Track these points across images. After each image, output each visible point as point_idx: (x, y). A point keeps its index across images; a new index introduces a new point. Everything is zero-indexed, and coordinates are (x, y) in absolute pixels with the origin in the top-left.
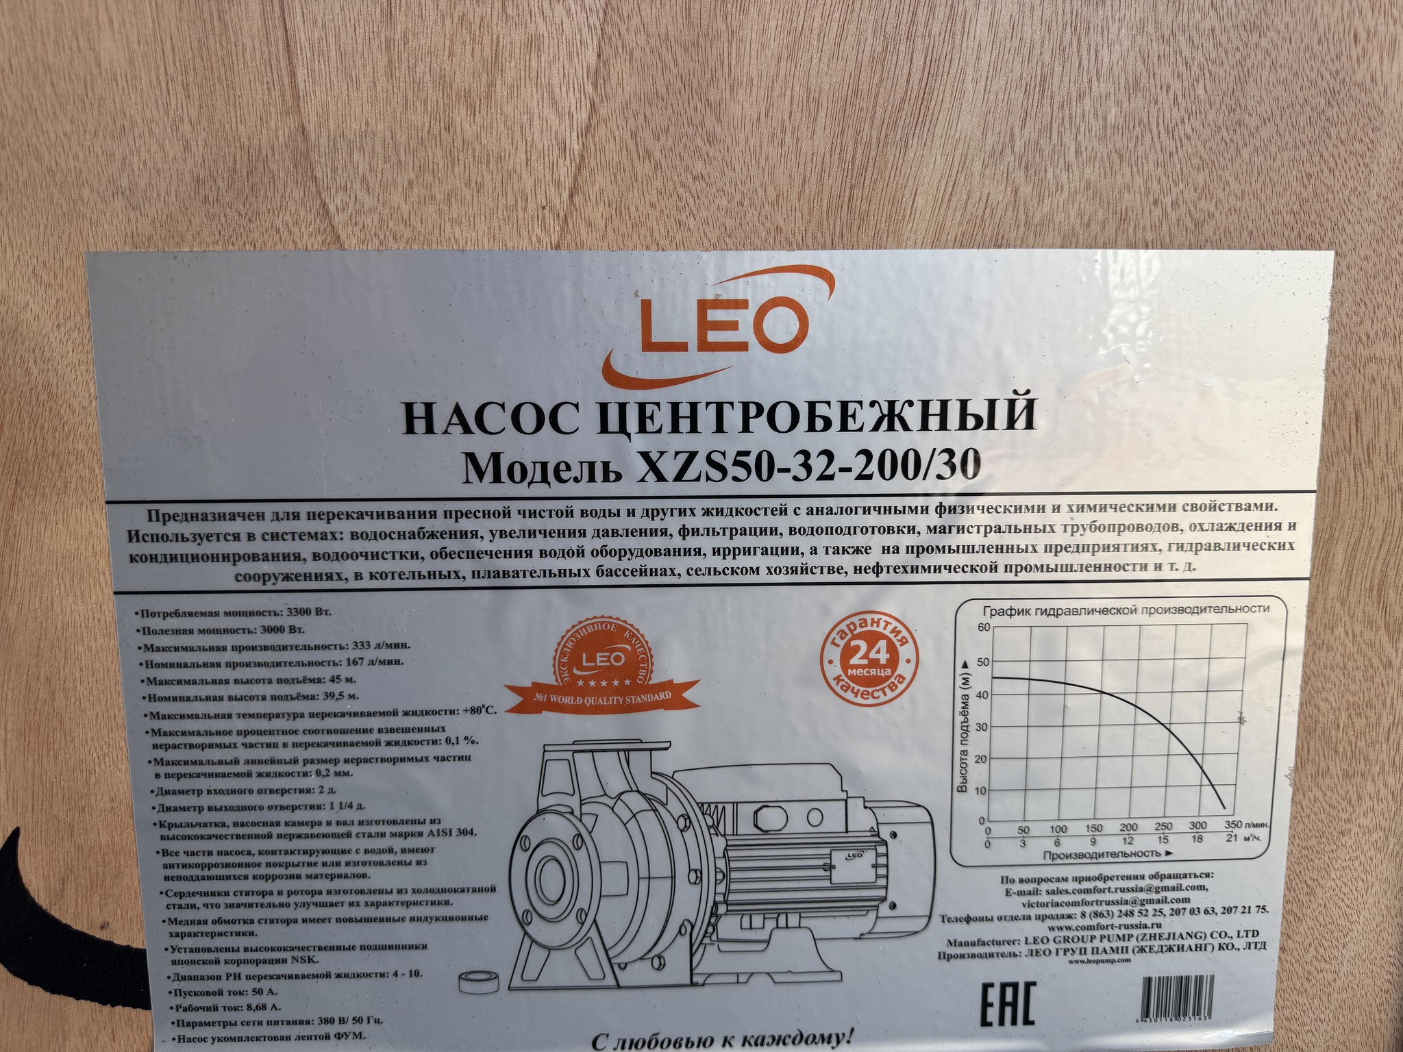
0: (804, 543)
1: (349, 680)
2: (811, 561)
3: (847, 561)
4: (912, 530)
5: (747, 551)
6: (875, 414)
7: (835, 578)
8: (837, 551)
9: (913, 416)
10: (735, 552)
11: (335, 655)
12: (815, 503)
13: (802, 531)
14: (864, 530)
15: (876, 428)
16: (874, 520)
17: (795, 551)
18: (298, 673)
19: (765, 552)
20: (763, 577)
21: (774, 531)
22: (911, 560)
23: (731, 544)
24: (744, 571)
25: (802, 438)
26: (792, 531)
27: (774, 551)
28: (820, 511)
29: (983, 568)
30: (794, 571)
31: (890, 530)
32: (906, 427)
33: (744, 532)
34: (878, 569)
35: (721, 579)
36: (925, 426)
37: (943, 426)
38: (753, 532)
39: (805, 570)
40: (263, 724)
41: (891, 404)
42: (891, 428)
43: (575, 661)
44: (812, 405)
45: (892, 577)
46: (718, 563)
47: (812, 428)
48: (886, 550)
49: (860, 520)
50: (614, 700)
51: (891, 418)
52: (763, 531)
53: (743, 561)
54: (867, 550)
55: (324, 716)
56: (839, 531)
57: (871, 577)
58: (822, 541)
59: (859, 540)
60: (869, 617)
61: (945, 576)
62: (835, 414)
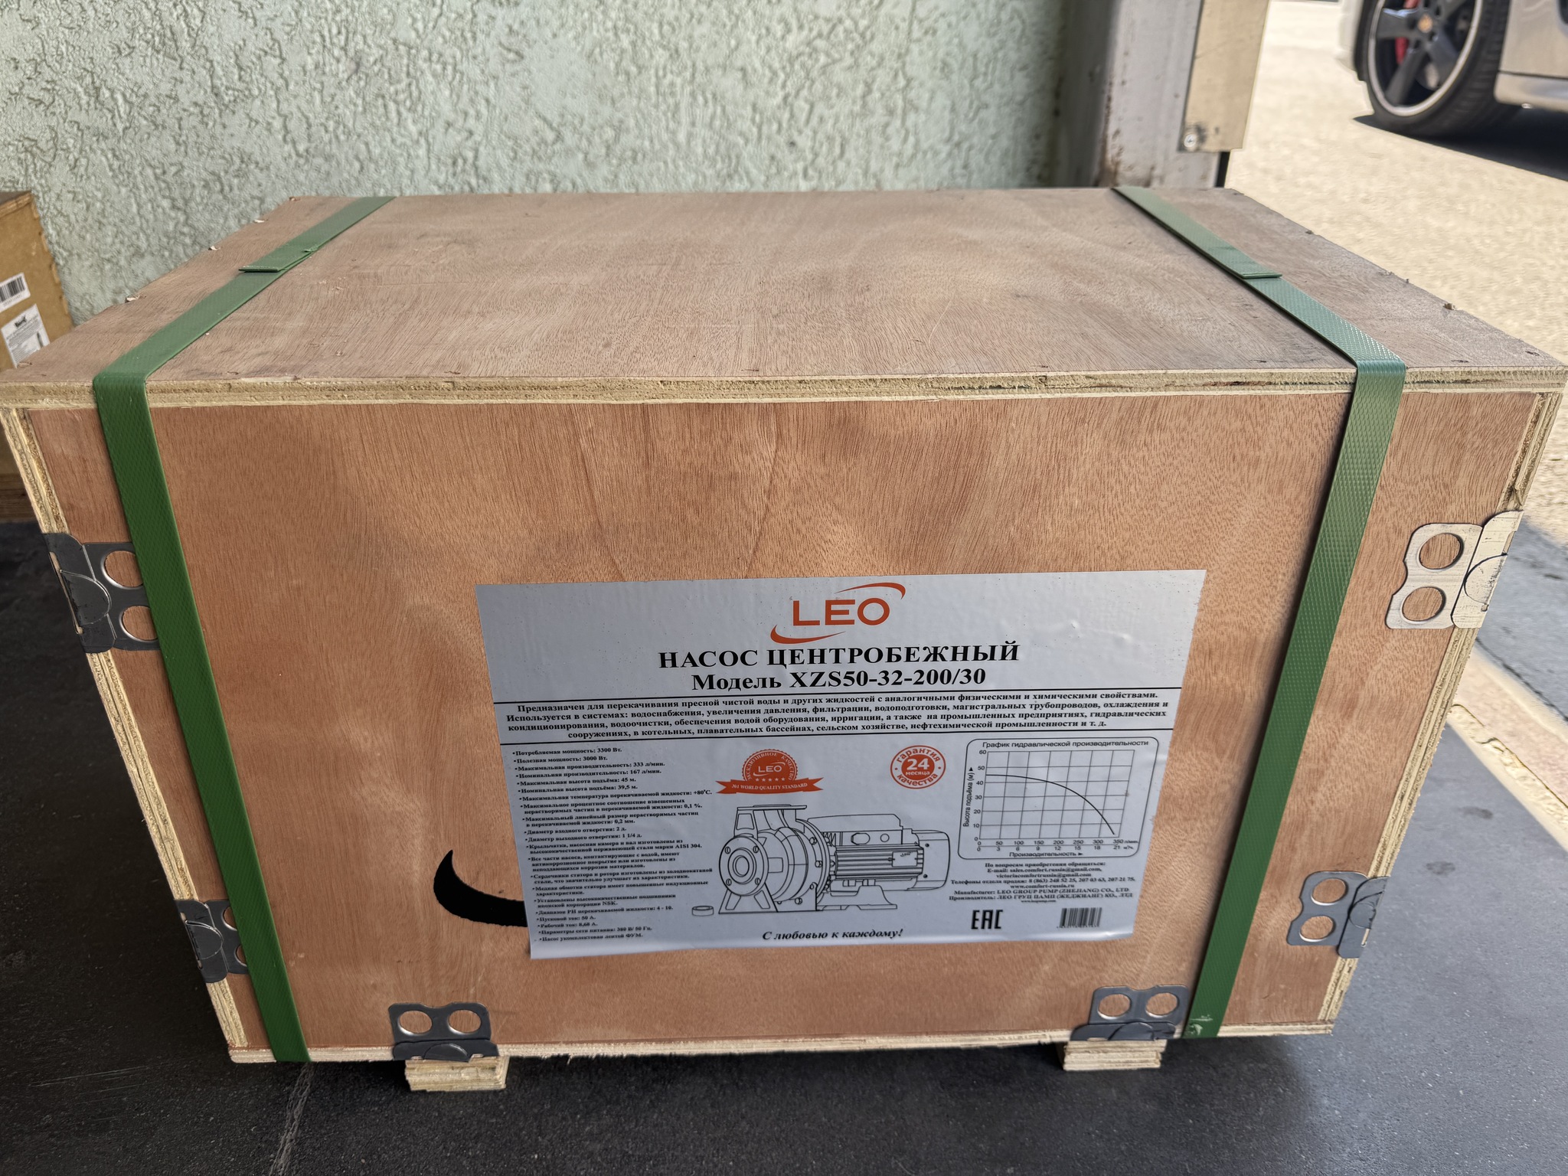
0: (883, 714)
1: (632, 780)
2: (887, 722)
3: (908, 723)
4: (945, 707)
5: (851, 719)
6: (927, 653)
7: (901, 730)
8: (902, 718)
9: (948, 654)
10: (844, 719)
11: (625, 769)
12: (890, 696)
13: (883, 709)
14: (918, 708)
15: (927, 660)
16: (924, 703)
17: (878, 718)
18: (605, 777)
19: (861, 718)
20: (860, 730)
21: (867, 709)
22: (944, 722)
23: (842, 715)
24: (849, 728)
25: (884, 664)
26: (877, 709)
27: (866, 718)
28: (893, 699)
29: (984, 725)
30: (878, 727)
31: (932, 708)
32: (943, 659)
33: (849, 709)
34: (925, 726)
35: (836, 732)
36: (954, 659)
37: (965, 658)
38: (855, 709)
39: (883, 727)
40: (586, 801)
41: (936, 649)
42: (935, 659)
43: (754, 769)
44: (890, 650)
45: (933, 730)
46: (835, 724)
47: (890, 660)
48: (929, 717)
49: (916, 703)
50: (775, 787)
51: (935, 654)
52: (860, 709)
53: (848, 723)
54: (919, 717)
55: (618, 796)
56: (903, 708)
57: (921, 730)
58: (893, 713)
59: (915, 712)
60: (918, 749)
61: (962, 729)
62: (903, 654)
